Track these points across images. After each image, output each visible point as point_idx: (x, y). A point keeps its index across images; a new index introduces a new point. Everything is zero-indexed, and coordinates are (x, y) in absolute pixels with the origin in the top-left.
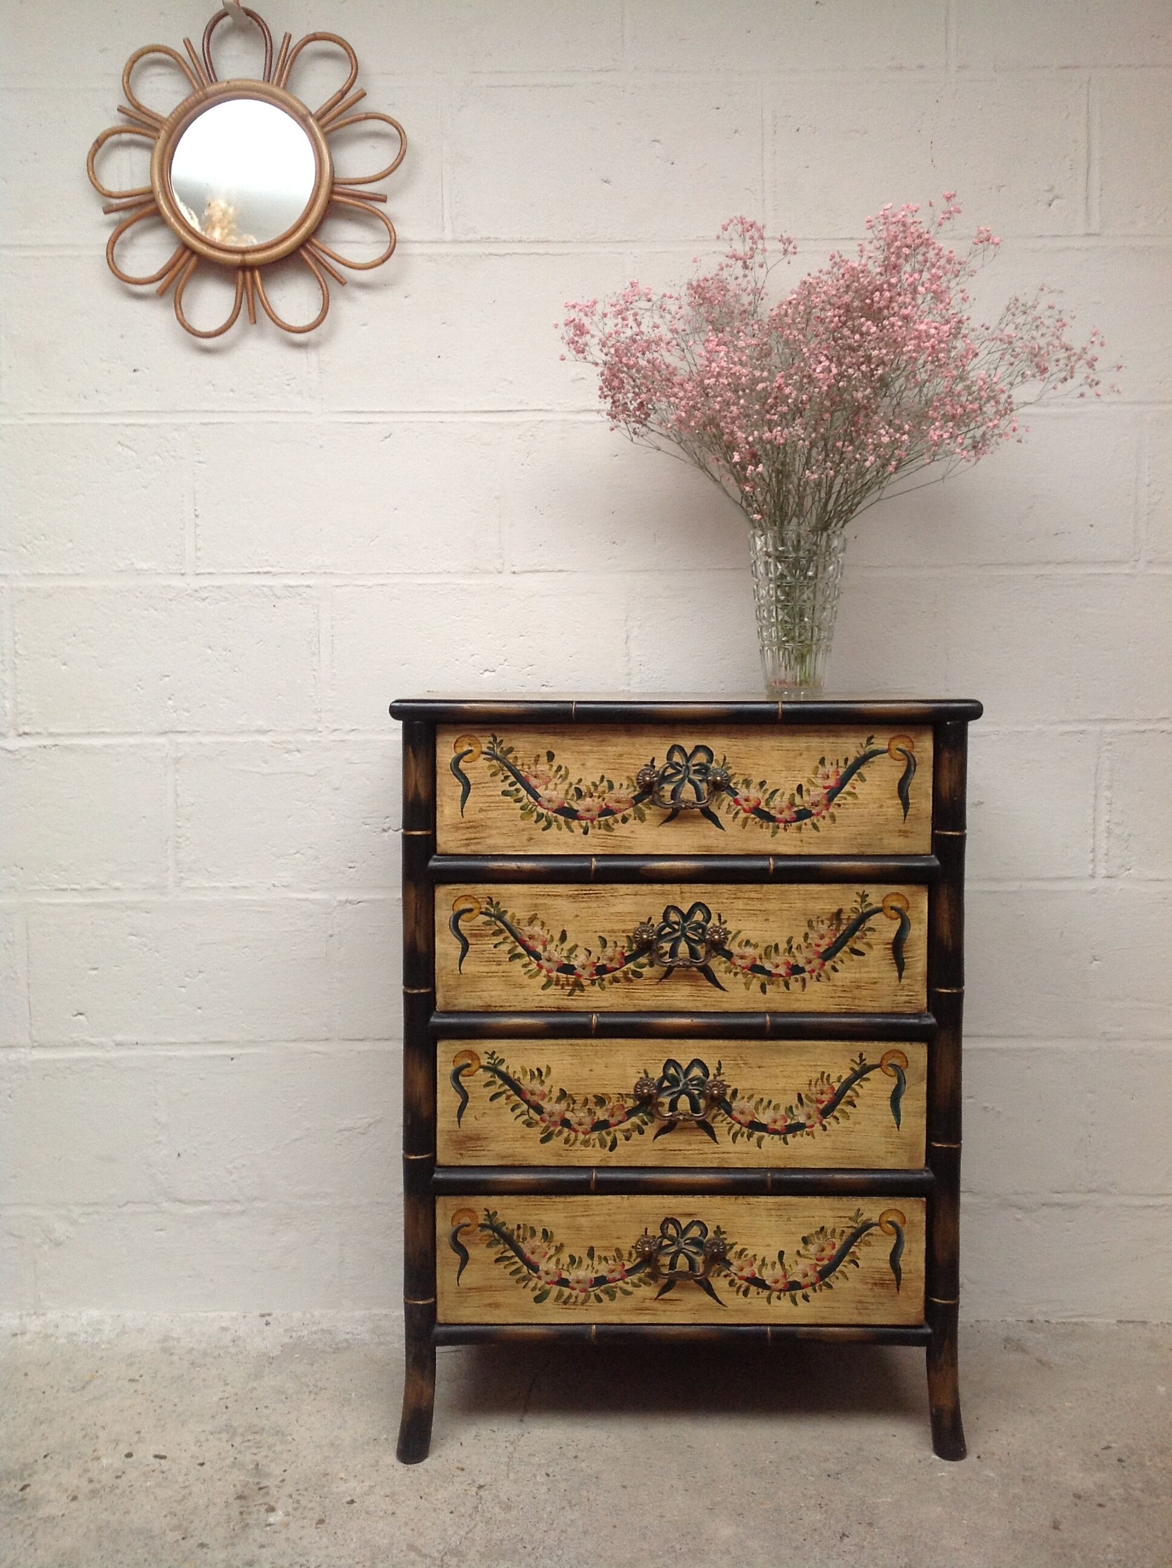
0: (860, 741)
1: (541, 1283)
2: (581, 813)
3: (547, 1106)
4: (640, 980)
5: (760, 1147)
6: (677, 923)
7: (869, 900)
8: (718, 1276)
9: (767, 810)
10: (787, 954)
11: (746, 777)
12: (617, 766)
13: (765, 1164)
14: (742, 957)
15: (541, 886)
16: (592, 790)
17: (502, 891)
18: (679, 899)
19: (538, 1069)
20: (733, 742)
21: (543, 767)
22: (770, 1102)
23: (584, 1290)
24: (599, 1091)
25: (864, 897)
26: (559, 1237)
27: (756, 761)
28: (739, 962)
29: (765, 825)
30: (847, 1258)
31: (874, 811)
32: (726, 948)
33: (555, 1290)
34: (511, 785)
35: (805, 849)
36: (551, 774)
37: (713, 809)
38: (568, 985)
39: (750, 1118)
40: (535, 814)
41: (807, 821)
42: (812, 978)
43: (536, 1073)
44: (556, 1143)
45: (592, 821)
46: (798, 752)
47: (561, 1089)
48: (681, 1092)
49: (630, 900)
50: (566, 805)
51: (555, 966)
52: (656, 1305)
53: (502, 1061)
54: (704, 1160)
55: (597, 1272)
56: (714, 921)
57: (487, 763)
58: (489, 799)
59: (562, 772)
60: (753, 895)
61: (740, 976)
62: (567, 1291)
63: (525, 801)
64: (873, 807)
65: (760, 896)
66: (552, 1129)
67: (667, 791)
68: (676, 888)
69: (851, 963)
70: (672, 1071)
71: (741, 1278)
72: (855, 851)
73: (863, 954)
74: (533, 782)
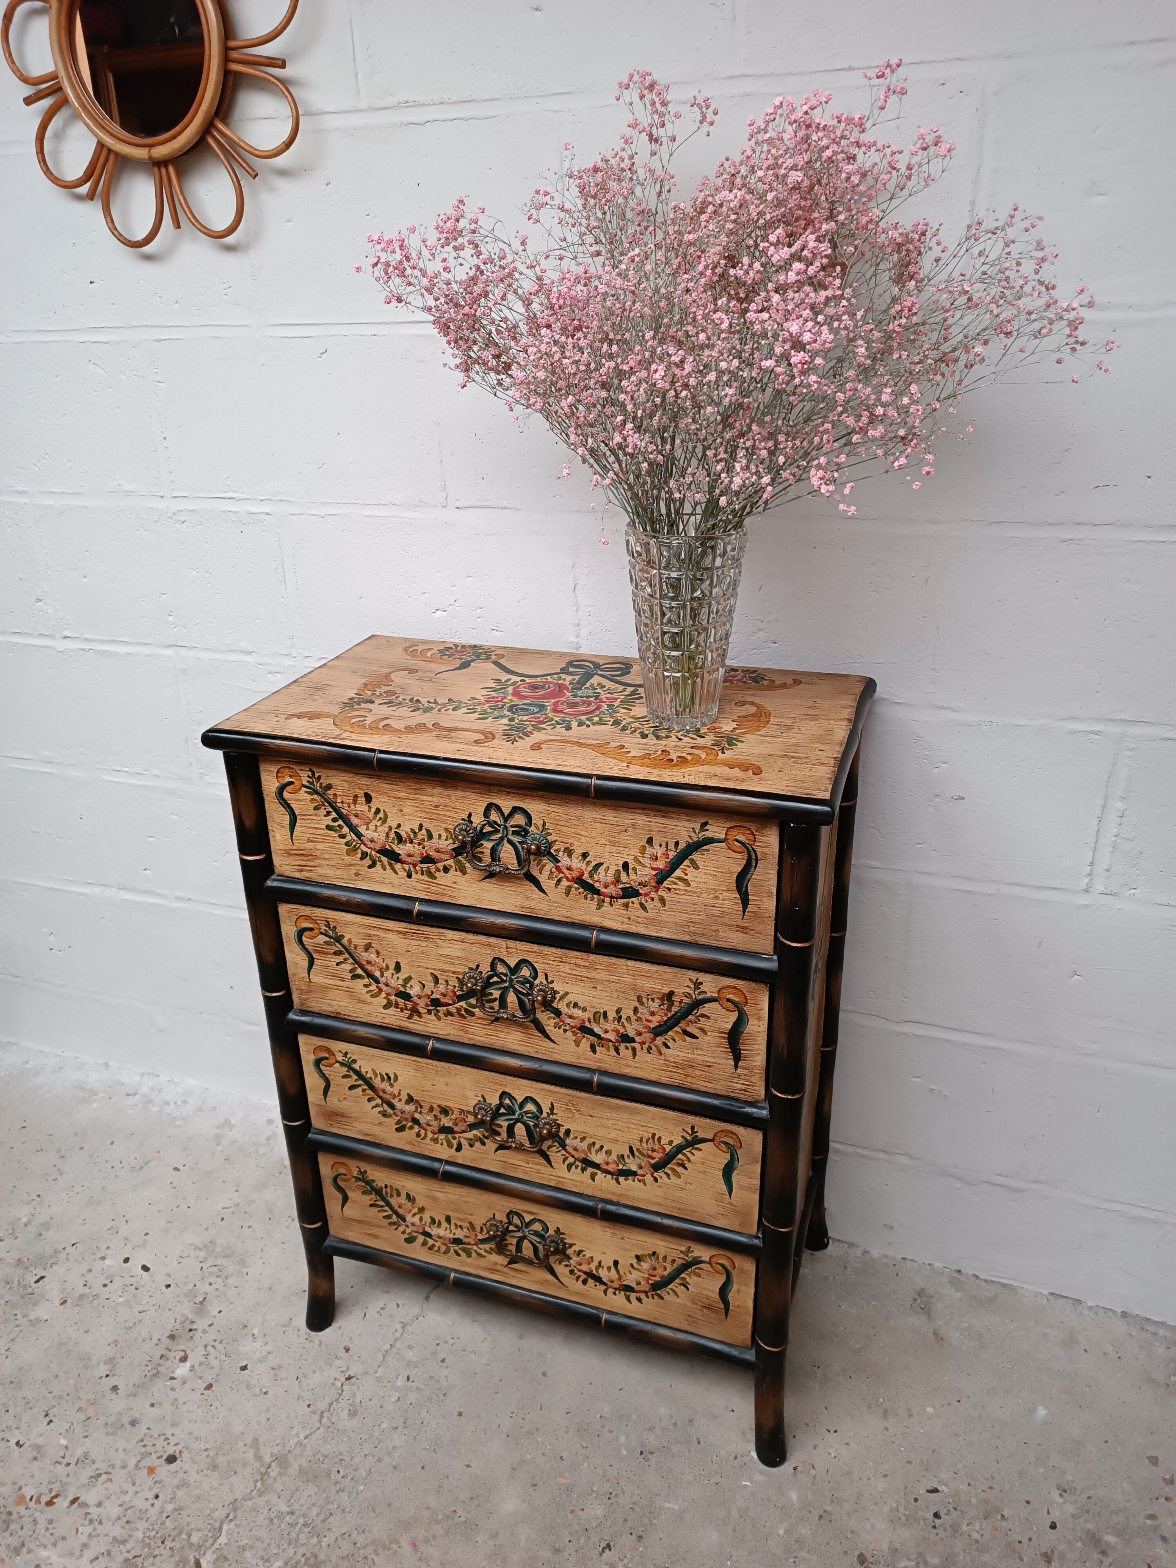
0: (692, 825)
1: (408, 1231)
2: (403, 857)
3: (399, 1105)
4: (473, 1018)
5: (594, 1181)
6: (506, 975)
7: (703, 988)
8: (560, 1263)
9: (591, 882)
10: (616, 1022)
11: (568, 845)
12: (434, 816)
13: (598, 1194)
14: (571, 1017)
15: (372, 919)
16: (412, 836)
17: (338, 918)
18: (505, 953)
19: (387, 1074)
20: (552, 808)
21: (362, 807)
22: (602, 1147)
23: (444, 1244)
24: (444, 1103)
25: (698, 984)
26: (421, 1201)
27: (578, 831)
28: (568, 1021)
29: (589, 896)
30: (678, 1281)
31: (708, 901)
32: (555, 1005)
33: (421, 1238)
34: (334, 820)
35: (633, 927)
36: (371, 815)
37: (535, 872)
38: (406, 1009)
39: (583, 1156)
40: (359, 851)
41: (634, 899)
42: (642, 1049)
43: (386, 1077)
44: (410, 1134)
45: (415, 866)
46: (623, 829)
47: (408, 1094)
48: (517, 1121)
49: (459, 946)
50: (387, 847)
51: (393, 992)
52: (506, 1270)
53: (355, 1061)
54: (542, 1178)
55: (454, 1234)
56: (541, 978)
57: (310, 797)
58: (315, 831)
59: (381, 815)
60: (579, 962)
61: (569, 1033)
62: (431, 1242)
63: (348, 838)
64: (707, 898)
65: (587, 964)
66: (404, 1123)
67: (486, 848)
68: (502, 942)
69: (684, 1043)
70: (507, 1101)
71: (580, 1271)
72: (687, 938)
73: (697, 1038)
74: (355, 821)
